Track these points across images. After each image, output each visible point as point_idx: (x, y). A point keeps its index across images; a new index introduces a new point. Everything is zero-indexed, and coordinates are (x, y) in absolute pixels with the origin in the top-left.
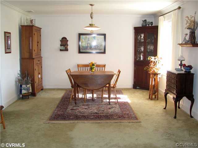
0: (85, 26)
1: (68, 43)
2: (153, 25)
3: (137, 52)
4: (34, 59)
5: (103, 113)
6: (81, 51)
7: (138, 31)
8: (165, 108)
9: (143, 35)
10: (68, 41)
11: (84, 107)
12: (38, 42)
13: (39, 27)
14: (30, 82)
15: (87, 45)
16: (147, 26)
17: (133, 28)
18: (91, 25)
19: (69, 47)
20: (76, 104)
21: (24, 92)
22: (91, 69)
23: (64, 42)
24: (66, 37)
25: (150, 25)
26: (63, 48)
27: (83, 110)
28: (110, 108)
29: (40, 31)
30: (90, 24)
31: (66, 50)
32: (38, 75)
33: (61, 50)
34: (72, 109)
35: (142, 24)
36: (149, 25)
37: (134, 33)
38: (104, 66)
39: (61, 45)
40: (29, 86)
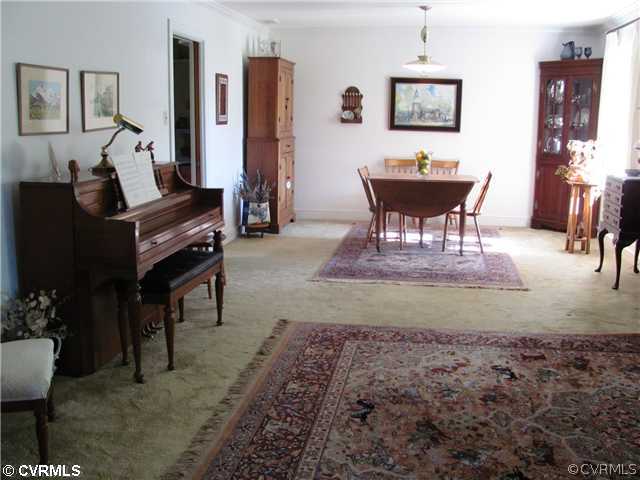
0: (408, 61)
1: (363, 102)
2: (590, 57)
3: (544, 130)
4: (277, 140)
5: (442, 270)
6: (396, 123)
7: (549, 72)
8: (599, 270)
9: (562, 83)
10: (362, 96)
11: (398, 257)
12: (287, 99)
13: (289, 59)
14: (267, 195)
15: (410, 109)
16: (576, 58)
17: (538, 66)
18: (423, 59)
19: (364, 114)
20: (379, 251)
21: (252, 219)
22: (421, 167)
23: (352, 101)
24: (357, 86)
25: (583, 57)
26: (347, 115)
27: (394, 263)
28: (460, 263)
29: (292, 70)
30: (419, 57)
31: (358, 120)
32: (286, 182)
33: (344, 121)
34: (369, 260)
35: (563, 52)
36: (579, 56)
37: (539, 78)
38: (456, 164)
39: (344, 108)
40: (265, 205)
